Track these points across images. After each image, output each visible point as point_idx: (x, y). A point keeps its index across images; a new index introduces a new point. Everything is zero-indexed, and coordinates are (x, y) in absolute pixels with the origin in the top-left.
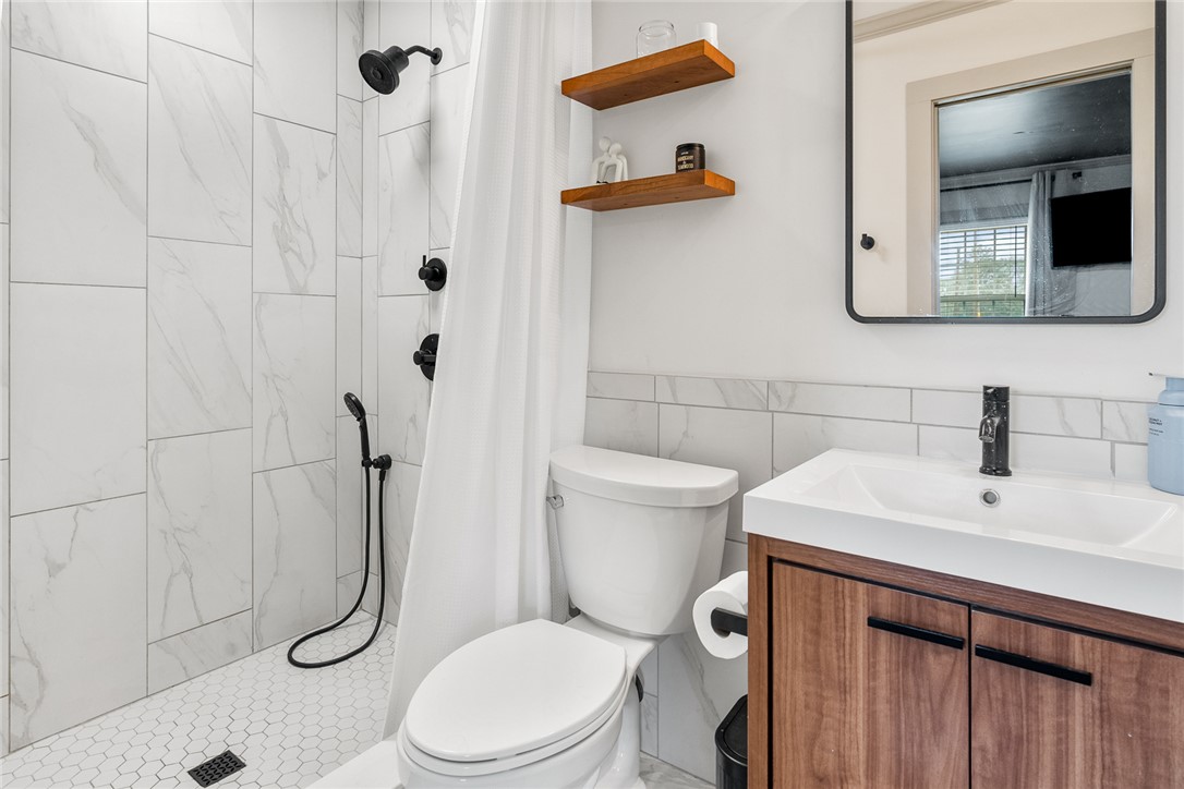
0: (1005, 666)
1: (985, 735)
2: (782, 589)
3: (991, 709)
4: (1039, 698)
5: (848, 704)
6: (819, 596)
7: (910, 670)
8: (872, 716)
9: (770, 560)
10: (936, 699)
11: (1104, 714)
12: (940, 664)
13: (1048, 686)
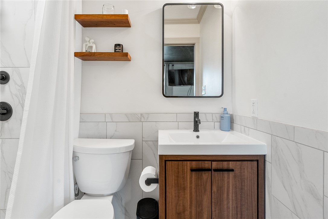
0: (218, 172)
1: (215, 189)
2: (169, 168)
3: (216, 182)
4: (224, 177)
5: (185, 192)
6: (178, 167)
7: (199, 179)
8: (191, 193)
9: (166, 161)
10: (205, 184)
11: (235, 177)
12: (206, 176)
13: (226, 173)
